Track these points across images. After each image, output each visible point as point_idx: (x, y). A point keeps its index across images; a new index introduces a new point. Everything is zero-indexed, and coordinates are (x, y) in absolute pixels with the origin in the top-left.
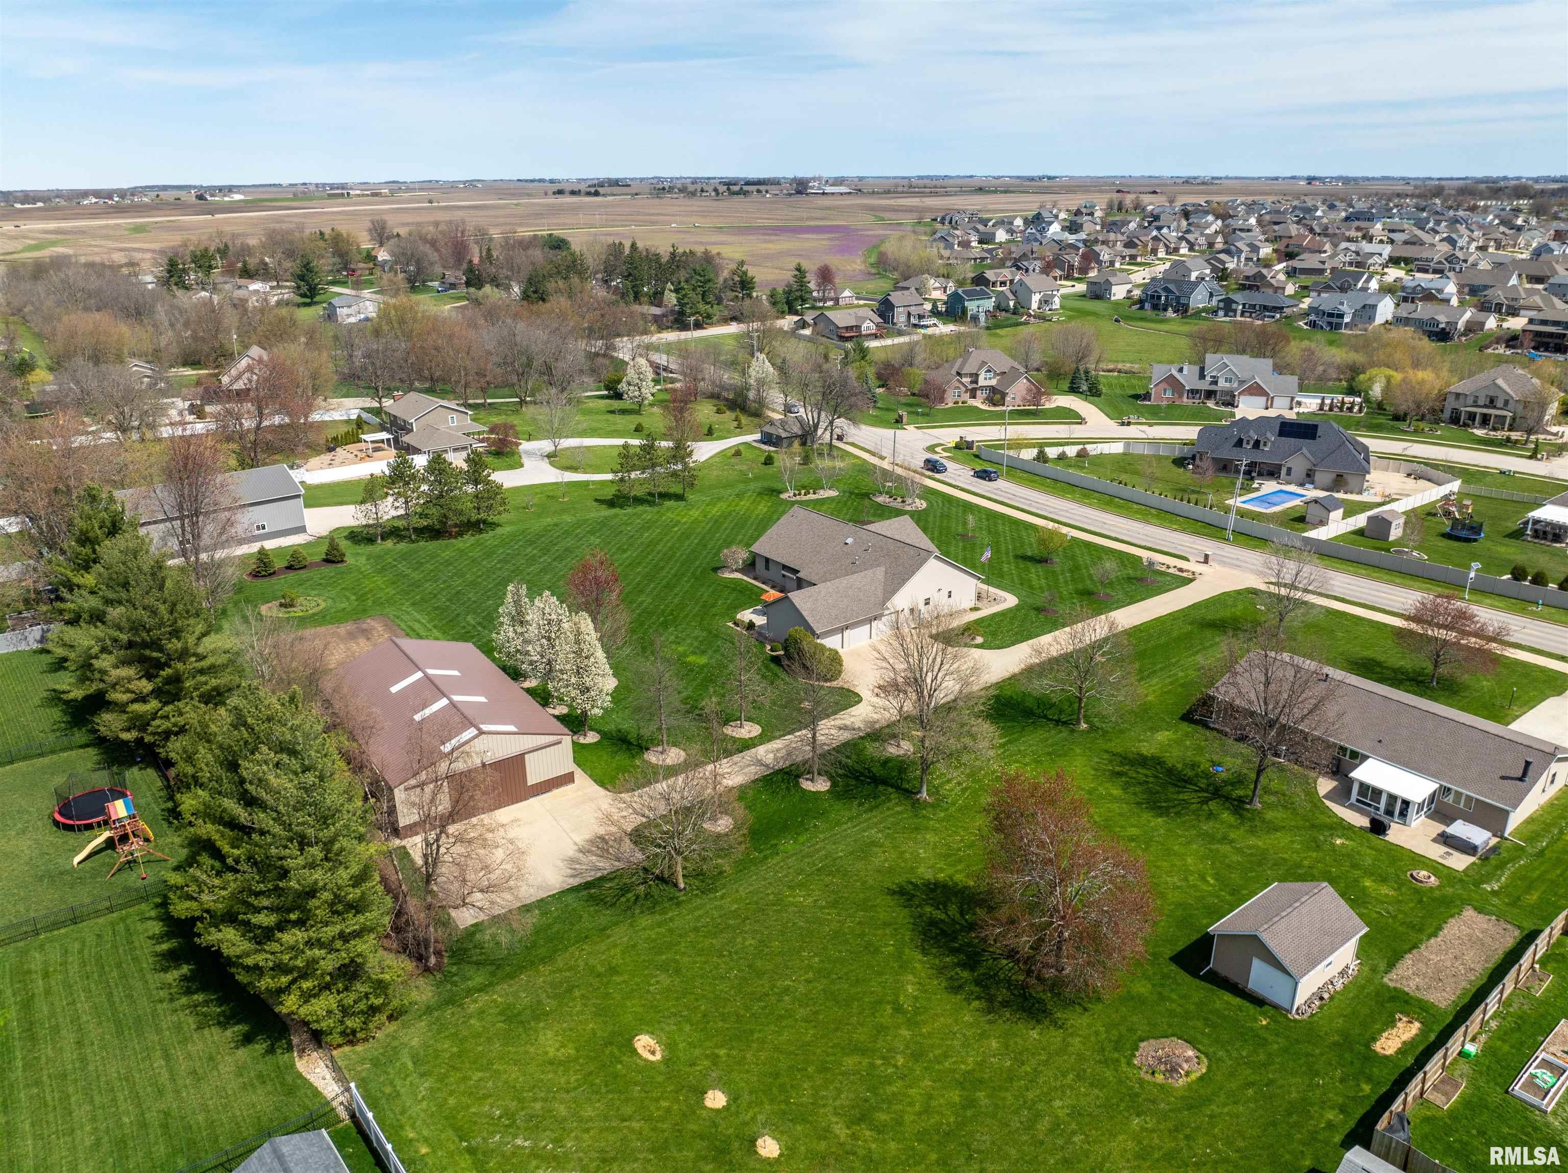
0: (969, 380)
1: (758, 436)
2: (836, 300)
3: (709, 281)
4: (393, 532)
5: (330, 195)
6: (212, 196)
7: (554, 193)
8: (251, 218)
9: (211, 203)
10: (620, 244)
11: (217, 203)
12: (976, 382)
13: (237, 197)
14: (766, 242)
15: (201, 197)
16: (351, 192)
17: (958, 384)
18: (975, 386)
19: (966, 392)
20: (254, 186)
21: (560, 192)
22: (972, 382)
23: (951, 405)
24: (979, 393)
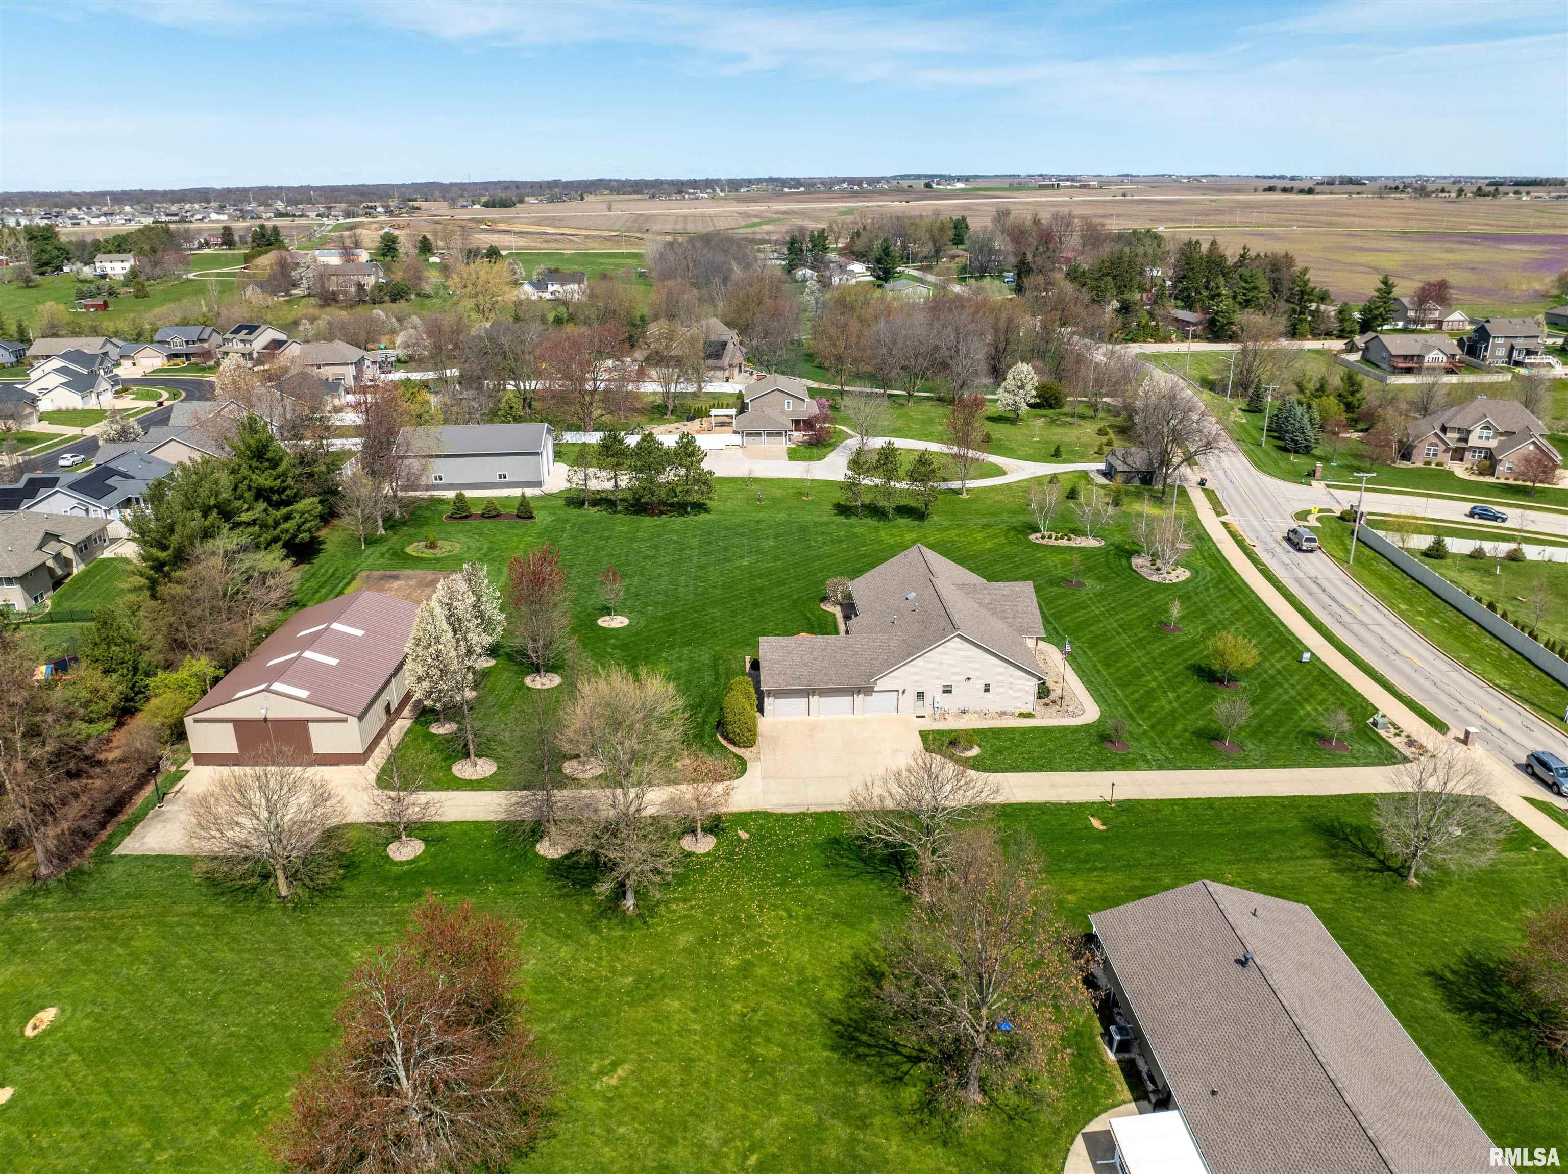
0: (1456, 436)
1: (1102, 466)
2: (1439, 323)
3: (1255, 288)
4: (603, 501)
5: (1040, 186)
6: (938, 184)
7: (1265, 190)
8: (948, 205)
9: (936, 191)
10: (1197, 242)
11: (940, 190)
12: (1466, 440)
13: (960, 185)
14: (1448, 251)
15: (928, 185)
16: (1062, 184)
17: (1435, 440)
18: (1462, 445)
19: (1447, 450)
20: (996, 176)
21: (1271, 189)
22: (1460, 440)
23: (1419, 464)
24: (1468, 455)
